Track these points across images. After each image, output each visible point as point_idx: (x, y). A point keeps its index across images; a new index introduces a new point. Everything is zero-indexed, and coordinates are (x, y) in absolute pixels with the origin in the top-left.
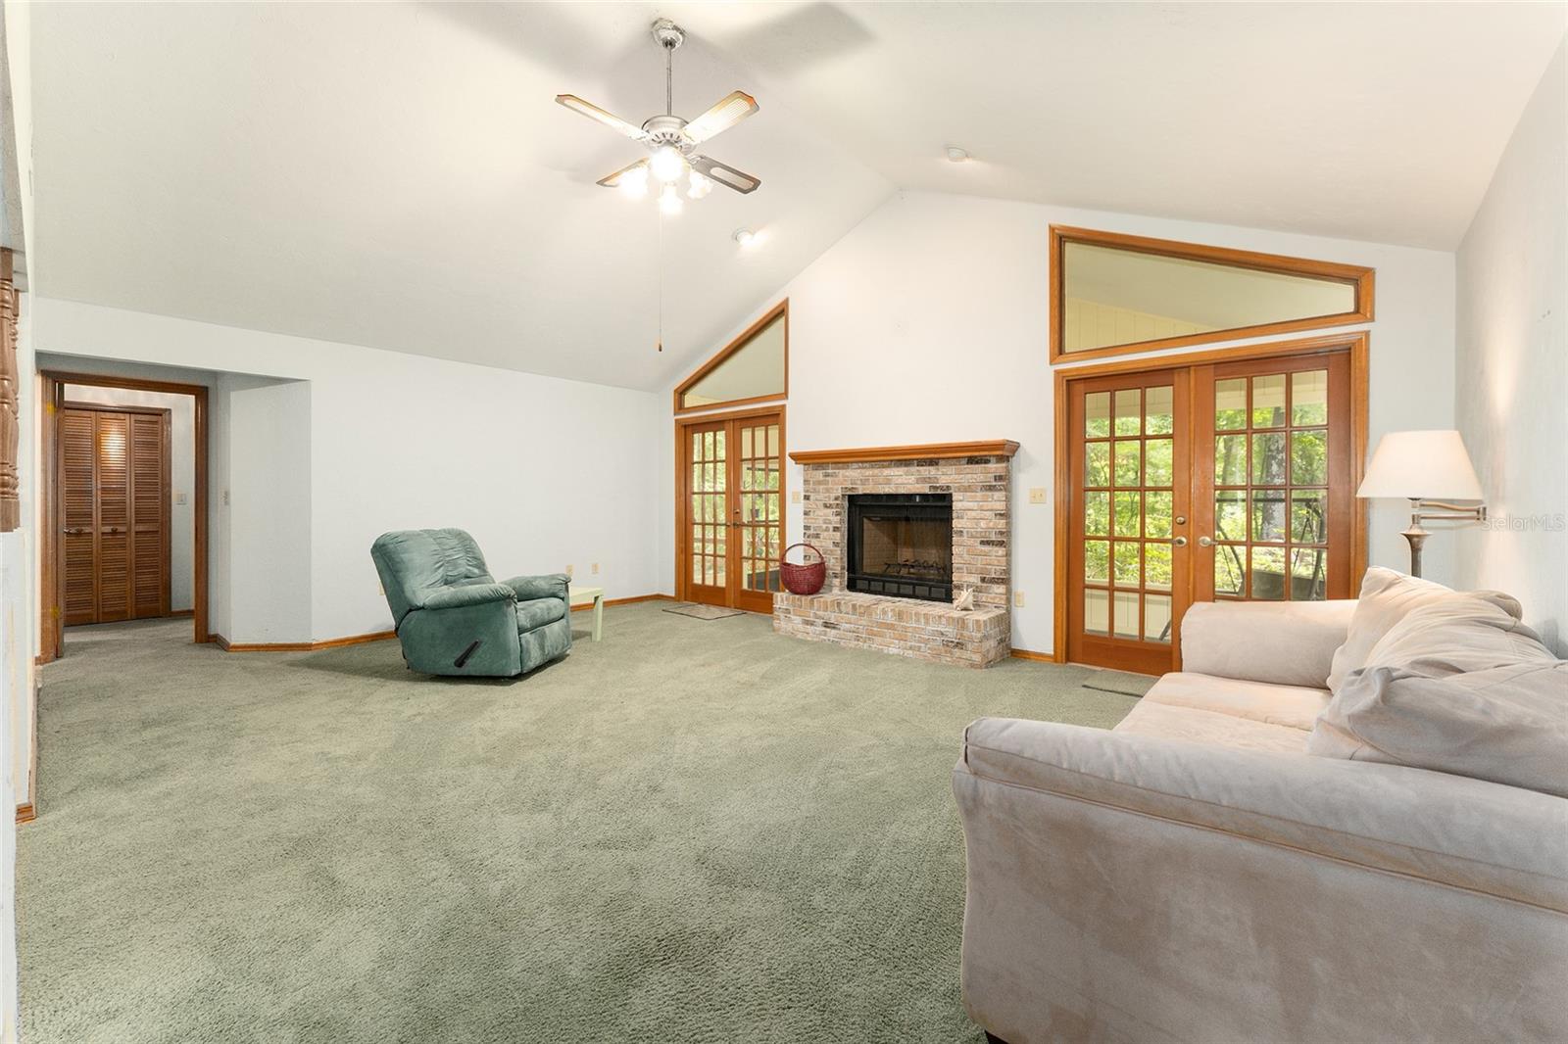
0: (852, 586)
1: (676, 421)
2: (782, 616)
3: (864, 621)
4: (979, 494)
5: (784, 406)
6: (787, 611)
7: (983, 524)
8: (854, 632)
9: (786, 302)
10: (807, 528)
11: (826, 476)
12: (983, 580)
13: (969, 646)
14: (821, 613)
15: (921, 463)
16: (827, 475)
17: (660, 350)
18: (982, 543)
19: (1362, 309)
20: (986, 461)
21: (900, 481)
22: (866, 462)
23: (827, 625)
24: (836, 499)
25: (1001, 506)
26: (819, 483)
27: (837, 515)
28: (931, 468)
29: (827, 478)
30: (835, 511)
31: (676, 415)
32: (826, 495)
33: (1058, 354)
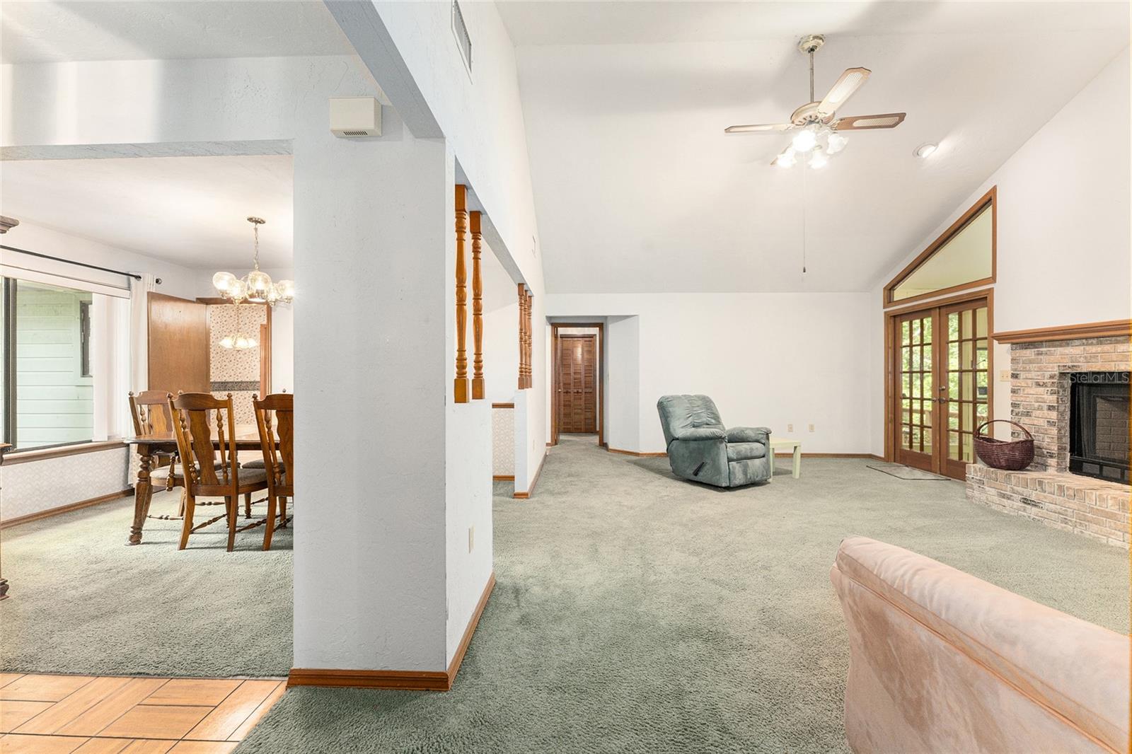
0: (1076, 468)
1: (885, 313)
2: (975, 486)
3: (1074, 504)
5: (991, 290)
6: (981, 482)
8: (1059, 513)
9: (994, 189)
10: (1014, 405)
11: (1038, 354)
14: (1020, 489)
16: (1040, 354)
17: (804, 271)
22: (1091, 338)
23: (1026, 501)
24: (1051, 377)
26: (1031, 362)
27: (1051, 394)
29: (1040, 357)
30: (1050, 389)
31: (884, 307)
32: (1039, 373)
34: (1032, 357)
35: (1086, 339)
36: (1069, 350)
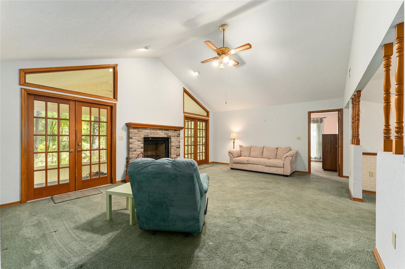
1: (21, 88)
4: (176, 138)
5: (116, 104)
7: (177, 144)
10: (131, 148)
12: (176, 156)
15: (165, 130)
18: (177, 148)
19: (208, 116)
20: (177, 131)
21: (160, 134)
24: (142, 138)
25: (179, 140)
28: (167, 131)
29: (139, 132)
30: (142, 142)
31: (20, 85)
32: (139, 137)
33: (184, 113)
34: (137, 132)
35: (150, 128)
36: (146, 131)
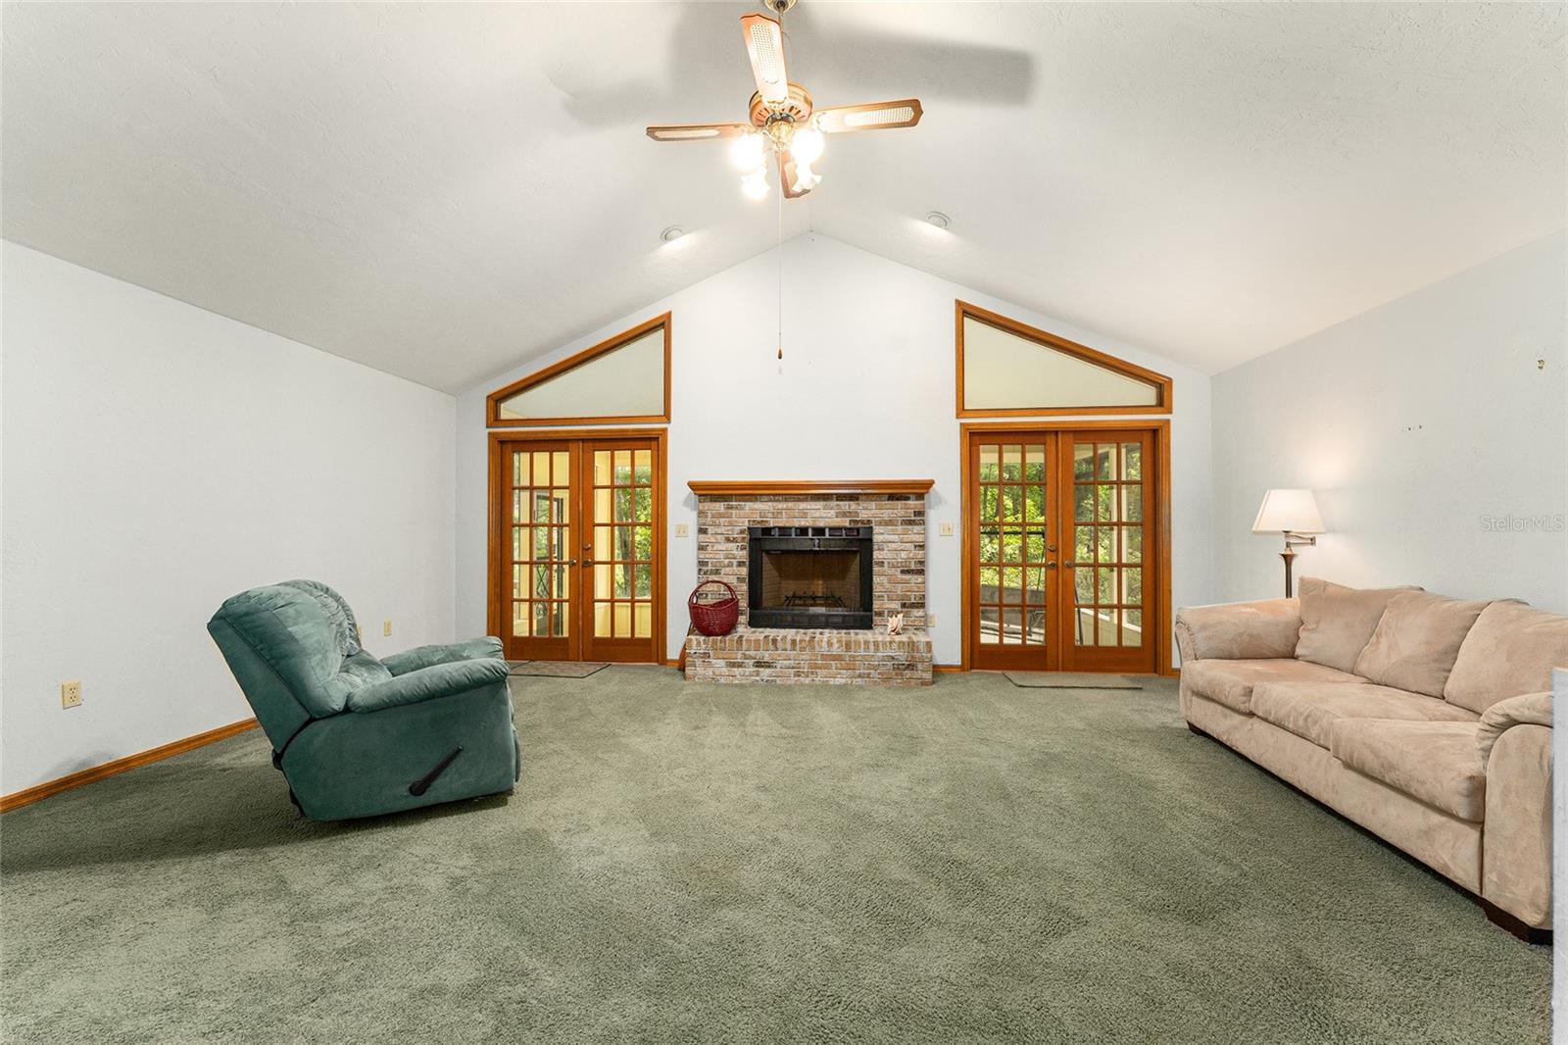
0: (754, 623)
1: (489, 434)
2: (698, 662)
3: (806, 655)
4: (900, 528)
5: (665, 430)
6: (706, 655)
7: (903, 555)
8: (793, 668)
9: (669, 315)
10: (702, 563)
11: (728, 508)
12: (904, 605)
13: (920, 667)
14: (752, 653)
15: (840, 497)
16: (730, 508)
17: (780, 358)
18: (903, 572)
19: (1163, 402)
20: (905, 498)
21: (818, 515)
23: (759, 664)
24: (742, 532)
25: (918, 538)
26: (721, 516)
27: (742, 549)
28: (852, 503)
29: (730, 511)
30: (740, 545)
31: (488, 427)
32: (730, 528)
33: (961, 410)
34: (722, 510)
35: (774, 495)
36: (758, 505)
